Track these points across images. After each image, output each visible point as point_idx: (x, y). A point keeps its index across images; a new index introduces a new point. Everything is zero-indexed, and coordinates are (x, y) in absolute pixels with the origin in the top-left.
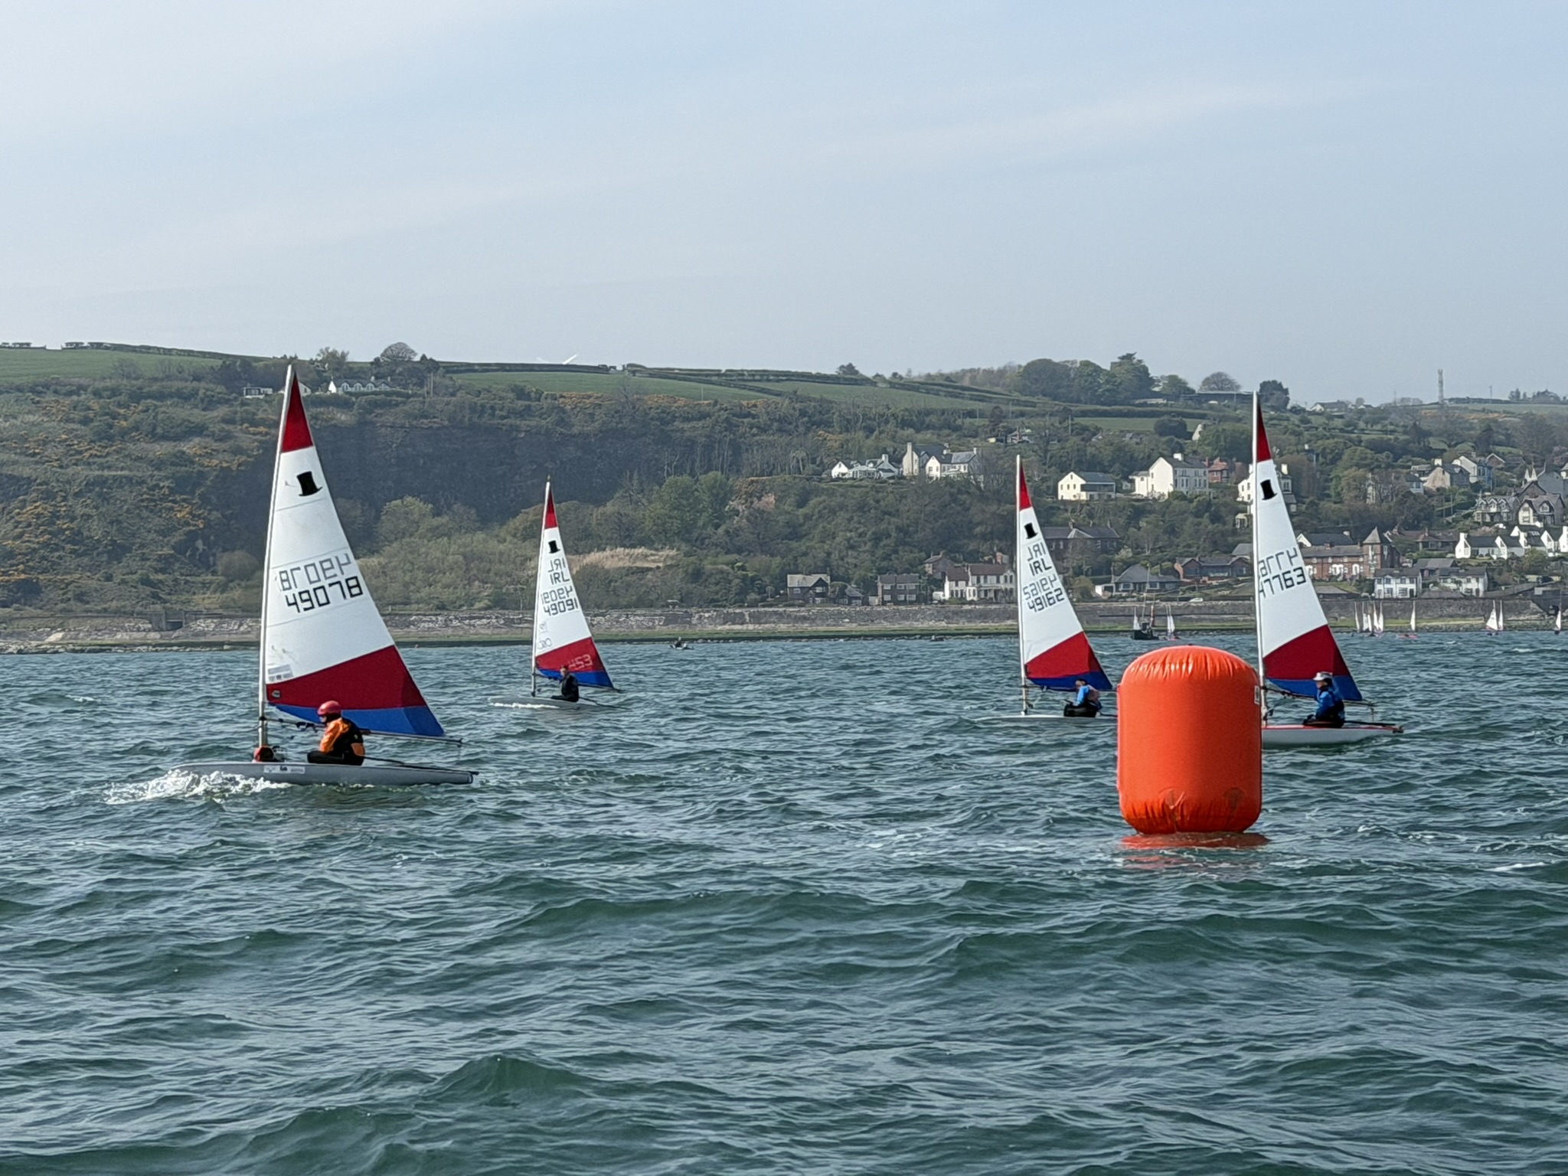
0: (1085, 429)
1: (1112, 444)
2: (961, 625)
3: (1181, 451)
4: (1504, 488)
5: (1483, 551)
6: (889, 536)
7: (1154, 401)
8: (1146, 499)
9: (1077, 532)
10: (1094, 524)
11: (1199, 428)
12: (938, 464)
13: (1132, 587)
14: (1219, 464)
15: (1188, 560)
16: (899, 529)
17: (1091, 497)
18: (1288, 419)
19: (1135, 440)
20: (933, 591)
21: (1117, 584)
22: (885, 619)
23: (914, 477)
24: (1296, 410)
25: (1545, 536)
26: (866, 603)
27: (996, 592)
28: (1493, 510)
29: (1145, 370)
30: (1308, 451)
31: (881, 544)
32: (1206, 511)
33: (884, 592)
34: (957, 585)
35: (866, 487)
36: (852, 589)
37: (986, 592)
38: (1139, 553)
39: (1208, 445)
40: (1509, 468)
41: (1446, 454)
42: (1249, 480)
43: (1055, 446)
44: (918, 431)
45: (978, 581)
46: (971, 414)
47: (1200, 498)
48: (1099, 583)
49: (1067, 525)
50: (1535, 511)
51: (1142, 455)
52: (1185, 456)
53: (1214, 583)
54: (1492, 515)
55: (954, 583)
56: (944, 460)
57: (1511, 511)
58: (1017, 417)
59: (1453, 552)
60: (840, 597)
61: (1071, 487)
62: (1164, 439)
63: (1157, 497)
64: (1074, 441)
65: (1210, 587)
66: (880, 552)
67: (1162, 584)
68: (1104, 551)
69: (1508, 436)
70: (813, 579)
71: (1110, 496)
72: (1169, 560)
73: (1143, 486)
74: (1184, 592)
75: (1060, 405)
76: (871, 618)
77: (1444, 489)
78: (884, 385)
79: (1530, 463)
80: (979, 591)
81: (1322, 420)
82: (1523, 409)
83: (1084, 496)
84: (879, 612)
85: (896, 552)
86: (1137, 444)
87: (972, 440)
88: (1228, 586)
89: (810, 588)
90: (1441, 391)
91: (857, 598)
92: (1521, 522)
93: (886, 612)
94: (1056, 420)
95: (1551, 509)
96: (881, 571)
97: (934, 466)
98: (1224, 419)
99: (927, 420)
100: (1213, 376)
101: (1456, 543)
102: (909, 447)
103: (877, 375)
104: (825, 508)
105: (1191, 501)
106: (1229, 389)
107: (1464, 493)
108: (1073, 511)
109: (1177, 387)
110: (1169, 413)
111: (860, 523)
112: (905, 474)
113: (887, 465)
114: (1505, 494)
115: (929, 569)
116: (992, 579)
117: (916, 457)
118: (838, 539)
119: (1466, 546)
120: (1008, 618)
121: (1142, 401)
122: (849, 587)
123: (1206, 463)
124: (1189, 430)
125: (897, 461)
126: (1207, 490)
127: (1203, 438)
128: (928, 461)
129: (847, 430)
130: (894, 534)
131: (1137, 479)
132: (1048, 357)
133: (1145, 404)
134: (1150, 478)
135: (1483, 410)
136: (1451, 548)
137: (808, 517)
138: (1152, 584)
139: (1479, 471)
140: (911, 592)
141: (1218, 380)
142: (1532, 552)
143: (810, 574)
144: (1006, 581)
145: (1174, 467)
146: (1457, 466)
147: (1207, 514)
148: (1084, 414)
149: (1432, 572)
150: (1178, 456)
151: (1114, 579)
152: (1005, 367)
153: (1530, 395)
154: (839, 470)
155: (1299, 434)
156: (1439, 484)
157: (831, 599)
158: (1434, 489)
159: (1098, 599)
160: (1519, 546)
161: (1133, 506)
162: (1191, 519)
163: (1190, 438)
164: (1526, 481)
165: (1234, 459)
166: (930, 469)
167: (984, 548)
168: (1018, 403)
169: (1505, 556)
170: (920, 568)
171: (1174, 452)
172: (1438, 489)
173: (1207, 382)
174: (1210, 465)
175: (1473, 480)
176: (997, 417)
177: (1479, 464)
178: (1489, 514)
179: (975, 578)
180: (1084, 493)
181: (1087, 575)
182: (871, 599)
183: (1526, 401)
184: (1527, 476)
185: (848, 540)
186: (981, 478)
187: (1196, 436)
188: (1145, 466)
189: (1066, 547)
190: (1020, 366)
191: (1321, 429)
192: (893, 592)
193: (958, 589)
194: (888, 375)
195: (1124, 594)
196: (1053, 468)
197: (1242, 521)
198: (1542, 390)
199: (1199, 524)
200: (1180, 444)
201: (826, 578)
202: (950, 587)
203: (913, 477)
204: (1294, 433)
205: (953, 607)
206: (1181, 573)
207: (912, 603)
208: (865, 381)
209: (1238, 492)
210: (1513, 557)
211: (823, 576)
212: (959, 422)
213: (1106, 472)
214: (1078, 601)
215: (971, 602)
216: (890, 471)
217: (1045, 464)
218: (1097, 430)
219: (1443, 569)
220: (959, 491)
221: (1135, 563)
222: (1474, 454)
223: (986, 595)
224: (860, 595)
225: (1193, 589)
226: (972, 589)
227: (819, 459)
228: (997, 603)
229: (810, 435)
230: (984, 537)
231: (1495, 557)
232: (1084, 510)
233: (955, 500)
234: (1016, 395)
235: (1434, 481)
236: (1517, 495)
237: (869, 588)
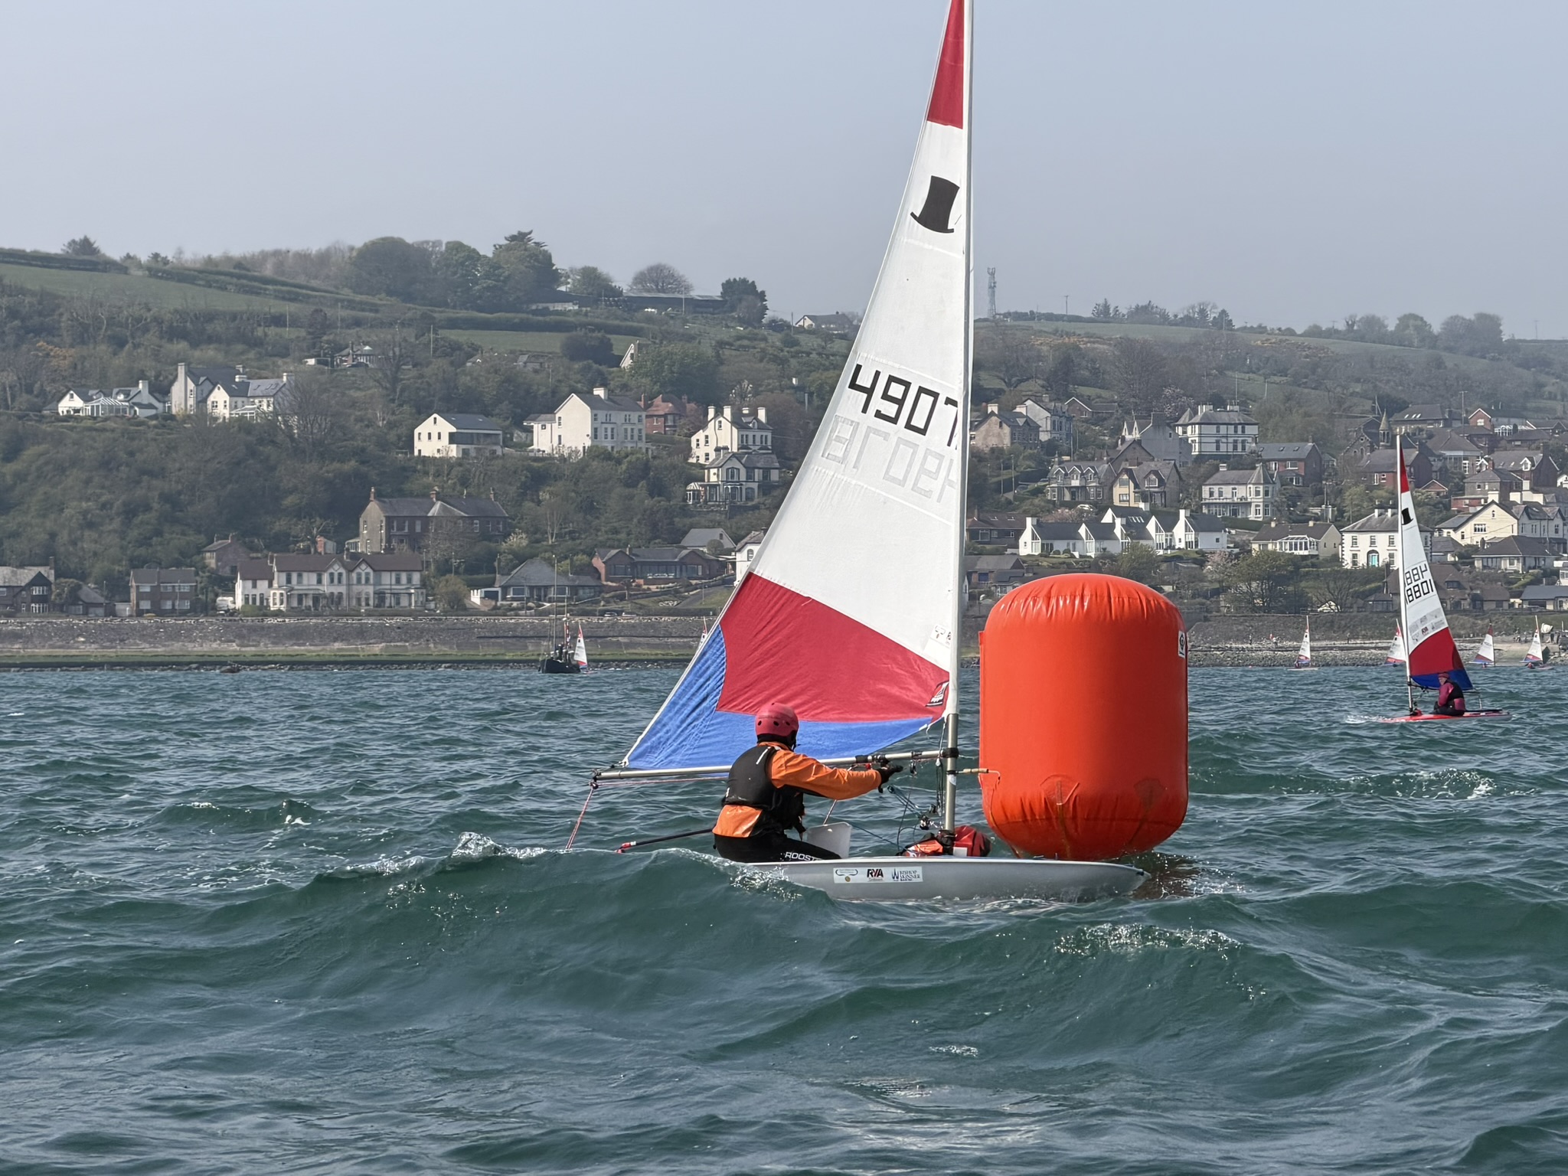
0: (455, 347)
1: (496, 372)
2: (262, 648)
3: (603, 385)
4: (1090, 450)
5: (1060, 545)
6: (148, 508)
7: (559, 307)
8: (550, 457)
9: (443, 508)
10: (469, 495)
11: (632, 350)
12: (227, 398)
13: (527, 594)
14: (662, 406)
15: (614, 552)
16: (165, 498)
17: (465, 452)
18: (765, 339)
19: (530, 366)
20: (217, 595)
21: (505, 589)
22: (143, 638)
23: (189, 416)
24: (778, 326)
25: (1152, 526)
26: (111, 612)
27: (316, 599)
28: (1075, 483)
29: (548, 257)
30: (799, 389)
31: (137, 520)
32: (643, 478)
33: (141, 596)
34: (254, 586)
35: (113, 431)
36: (90, 591)
37: (300, 598)
38: (538, 541)
39: (646, 375)
40: (1098, 419)
41: (1003, 398)
42: (707, 432)
43: (408, 372)
44: (195, 345)
45: (289, 581)
46: (278, 321)
47: (633, 458)
48: (477, 587)
49: (426, 496)
50: (1136, 486)
51: (543, 390)
52: (610, 392)
53: (653, 588)
54: (1073, 491)
55: (249, 583)
56: (237, 392)
57: (1101, 485)
58: (348, 327)
59: (1017, 547)
60: (71, 602)
61: (435, 436)
62: (577, 366)
63: (566, 454)
64: (439, 366)
65: (648, 595)
66: (134, 534)
67: (574, 589)
68: (486, 536)
69: (1095, 372)
70: (27, 574)
71: (494, 452)
72: (584, 552)
73: (544, 439)
74: (608, 602)
75: (414, 310)
76: (121, 635)
77: (1001, 450)
78: (140, 273)
79: (1128, 413)
80: (288, 597)
81: (815, 342)
82: (1116, 332)
83: (454, 451)
84: (133, 628)
85: (159, 533)
86: (536, 371)
87: (280, 362)
88: (675, 593)
89: (22, 589)
90: (992, 302)
91: (100, 605)
92: (1116, 503)
93: (145, 627)
94: (410, 334)
95: (1161, 482)
96: (137, 563)
97: (220, 401)
98: (667, 336)
99: (210, 328)
100: (651, 269)
101: (1019, 533)
102: (181, 370)
103: (128, 257)
104: (47, 463)
105: (619, 462)
106: (673, 290)
107: (1030, 457)
108: (437, 474)
109: (595, 284)
110: (583, 325)
111: (103, 487)
112: (174, 411)
113: (146, 398)
114: (1093, 459)
115: (211, 560)
116: (310, 579)
117: (191, 385)
118: (67, 512)
119: (1034, 538)
120: (335, 640)
121: (541, 306)
122: (85, 588)
123: (642, 403)
124: (616, 352)
125: (161, 390)
126: (643, 445)
127: (637, 365)
128: (211, 392)
129: (83, 342)
130: (156, 506)
131: (537, 427)
132: (396, 235)
133: (545, 312)
134: (555, 425)
135: (1055, 332)
136: (1012, 541)
137: (20, 477)
138: (561, 590)
139: (1053, 423)
140: (184, 597)
141: (658, 277)
142: (1134, 547)
143: (22, 566)
144: (332, 581)
145: (592, 408)
146: (1020, 415)
147: (643, 483)
148: (453, 324)
149: (984, 576)
150: (600, 392)
151: (500, 580)
152: (328, 250)
153: (1123, 311)
154: (70, 403)
155: (783, 362)
156: (993, 442)
157: (55, 605)
158: (987, 450)
159: (475, 612)
160: (1114, 538)
161: (529, 469)
162: (619, 490)
163: (618, 365)
164: (1123, 439)
165: (685, 397)
166: (215, 405)
167: (297, 529)
168: (351, 304)
169: (1092, 554)
170: (197, 558)
171: (593, 386)
172: (993, 450)
173: (640, 279)
174: (647, 407)
175: (1044, 437)
176: (319, 326)
177: (1053, 412)
178: (1070, 488)
179: (284, 576)
180: (454, 447)
181: (457, 573)
182: (120, 606)
183: (1118, 319)
184: (1125, 433)
185: (85, 513)
186: (294, 420)
187: (627, 362)
188: (549, 406)
189: (425, 529)
190: (352, 249)
191: (814, 356)
192: (156, 597)
193: (257, 592)
194: (144, 257)
195: (515, 604)
196: (405, 407)
197: (696, 493)
198: (1143, 303)
199: (631, 497)
200: (600, 373)
201: (49, 573)
202: (244, 588)
203: (187, 418)
204: (775, 359)
205: (249, 621)
206: (603, 571)
207: (184, 614)
208: (108, 266)
209: (690, 449)
210: (1104, 555)
211: (43, 570)
212: (260, 332)
213: (487, 414)
214: (445, 613)
215: (278, 614)
216: (150, 406)
217: (393, 401)
218: (475, 350)
219: (1002, 573)
220: (261, 441)
221: (533, 556)
222: (1046, 397)
223: (300, 601)
224: (101, 600)
225: (622, 598)
226: (278, 592)
227: (37, 385)
228: (317, 616)
229: (24, 348)
230: (299, 513)
231: (1076, 554)
232: (454, 473)
233: (253, 453)
234: (347, 293)
235: (985, 439)
236: (1111, 461)
237: (117, 588)
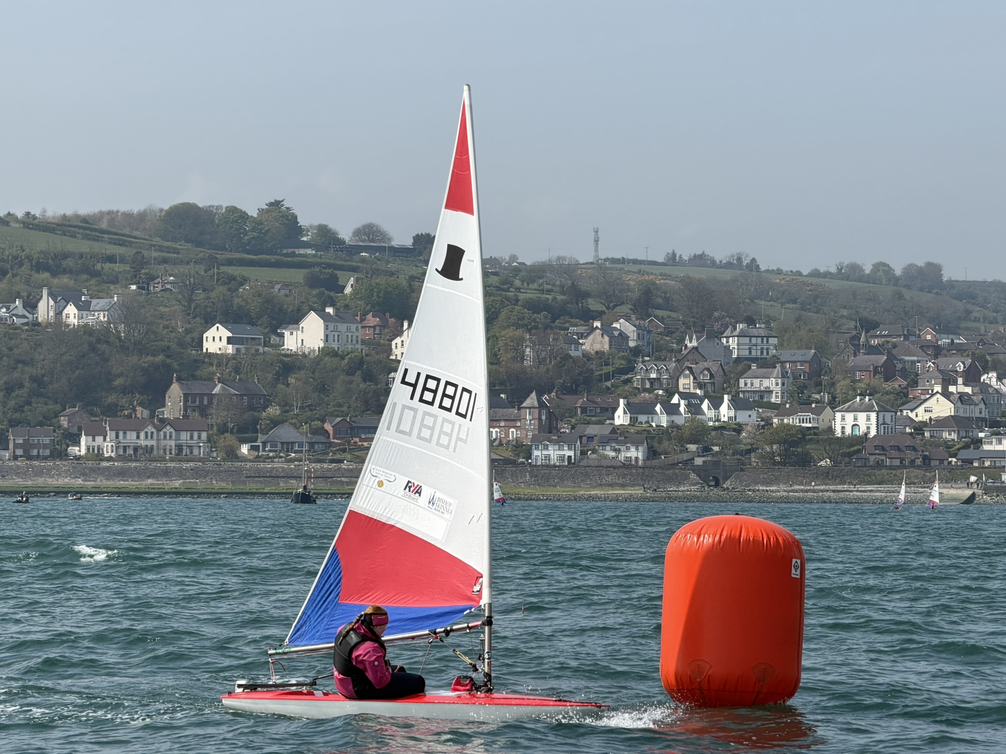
0: (232, 278)
1: (259, 296)
2: (98, 482)
3: (332, 305)
4: (664, 353)
5: (642, 418)
6: (21, 386)
7: (302, 251)
8: (296, 354)
9: (223, 388)
10: (240, 379)
11: (352, 281)
12: (76, 311)
13: (279, 448)
14: (372, 320)
15: (339, 419)
16: (34, 379)
17: (238, 350)
19: (283, 292)
20: (68, 446)
21: (264, 444)
22: (17, 474)
23: (50, 324)
25: (705, 406)
27: (136, 449)
28: (653, 376)
29: (295, 218)
31: (13, 394)
32: (359, 369)
33: (16, 446)
34: (94, 440)
37: (125, 448)
38: (287, 411)
39: (361, 299)
40: (669, 333)
41: (604, 317)
42: (403, 338)
43: (200, 295)
44: (54, 275)
45: (117, 437)
46: (111, 259)
47: (352, 355)
48: (245, 442)
49: (211, 380)
50: (695, 378)
51: (291, 308)
52: (337, 310)
53: (365, 444)
54: (652, 381)
55: (90, 438)
56: (83, 307)
57: (671, 378)
58: (159, 264)
59: (613, 419)
61: (217, 339)
62: (315, 292)
63: (306, 352)
64: (219, 291)
65: (362, 449)
66: (12, 403)
67: (312, 445)
68: (252, 408)
69: (666, 299)
71: (258, 350)
72: (318, 419)
73: (292, 341)
74: (334, 453)
76: (3, 473)
77: (603, 353)
78: (17, 225)
79: (689, 328)
80: (117, 448)
82: (680, 272)
83: (230, 349)
84: (11, 468)
85: (29, 403)
86: (286, 296)
87: (112, 287)
90: (596, 250)
92: (681, 389)
93: (18, 467)
94: (201, 269)
95: (712, 376)
96: (14, 423)
97: (71, 313)
98: (376, 272)
99: (64, 263)
100: (364, 227)
101: (615, 409)
102: (45, 292)
103: (9, 214)
105: (343, 358)
106: (380, 241)
107: (622, 358)
108: (219, 365)
109: (326, 237)
110: (319, 264)
112: (40, 320)
113: (21, 311)
114: (665, 360)
115: (64, 422)
116: (132, 436)
117: (52, 302)
119: (625, 413)
120: (149, 477)
121: (290, 250)
123: (358, 318)
124: (340, 283)
125: (31, 305)
126: (359, 346)
127: (355, 292)
128: (65, 307)
130: (27, 384)
131: (287, 333)
132: (191, 201)
133: (293, 255)
134: (299, 332)
135: (639, 272)
136: (610, 415)
138: (301, 444)
139: (638, 335)
140: (45, 446)
141: (369, 232)
142: (693, 420)
144: (147, 437)
145: (325, 321)
146: (616, 329)
147: (359, 372)
148: (230, 263)
149: (591, 438)
150: (330, 310)
151: (261, 438)
152: (145, 211)
153: (686, 258)
156: (597, 347)
158: (593, 352)
159: (244, 459)
160: (680, 414)
161: (281, 362)
162: (342, 377)
163: (342, 292)
164: (686, 346)
165: (388, 314)
166: (68, 316)
167: (123, 401)
168: (161, 249)
169: (664, 424)
170: (54, 420)
171: (325, 305)
172: (597, 353)
173: (357, 233)
174: (362, 320)
175: (632, 344)
176: (139, 263)
177: (638, 327)
178: (649, 379)
179: (114, 433)
180: (230, 346)
181: (232, 432)
182: (2, 453)
183: (682, 263)
184: (687, 342)
186: (122, 327)
187: (348, 290)
188: (295, 319)
189: (210, 402)
190: (162, 210)
192: (26, 446)
193: (96, 444)
194: (20, 214)
195: (271, 454)
196: (198, 318)
198: (699, 252)
199: (351, 382)
200: (331, 297)
202: (87, 441)
203: (49, 325)
205: (90, 464)
206: (331, 432)
207: (45, 458)
209: (391, 349)
210: (673, 425)
212: (98, 266)
213: (253, 324)
214: (224, 460)
215: (110, 459)
216: (24, 317)
217: (189, 314)
218: (245, 280)
219: (603, 437)
220: (99, 341)
221: (283, 422)
222: (633, 317)
223: (125, 451)
225: (344, 451)
226: (110, 445)
228: (136, 461)
230: (125, 391)
231: (654, 424)
232: (230, 364)
233: (93, 349)
234: (157, 240)
235: (592, 345)
236: (678, 361)
237: (1, 441)
